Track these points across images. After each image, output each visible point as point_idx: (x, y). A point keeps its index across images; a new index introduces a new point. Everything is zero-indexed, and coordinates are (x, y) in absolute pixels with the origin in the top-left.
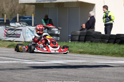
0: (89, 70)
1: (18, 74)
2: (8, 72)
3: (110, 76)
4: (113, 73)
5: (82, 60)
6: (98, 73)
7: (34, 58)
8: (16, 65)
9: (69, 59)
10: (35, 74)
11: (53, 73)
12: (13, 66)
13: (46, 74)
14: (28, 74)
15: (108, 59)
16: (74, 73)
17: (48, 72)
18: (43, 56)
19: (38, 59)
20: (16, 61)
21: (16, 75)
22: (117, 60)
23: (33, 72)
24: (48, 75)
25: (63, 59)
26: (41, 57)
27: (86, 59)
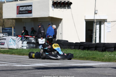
0: (67, 71)
1: (12, 75)
2: (4, 74)
3: (85, 76)
4: (86, 73)
5: (58, 63)
6: (75, 74)
7: (20, 61)
8: (8, 67)
9: (48, 62)
10: (26, 75)
11: (39, 74)
12: (6, 68)
13: (34, 75)
14: (20, 75)
15: (77, 62)
16: (56, 74)
17: (35, 73)
18: (26, 60)
19: (24, 63)
20: (7, 64)
21: (11, 76)
22: (85, 63)
23: (24, 73)
24: (36, 76)
25: (43, 62)
26: (25, 61)
27: (61, 62)
